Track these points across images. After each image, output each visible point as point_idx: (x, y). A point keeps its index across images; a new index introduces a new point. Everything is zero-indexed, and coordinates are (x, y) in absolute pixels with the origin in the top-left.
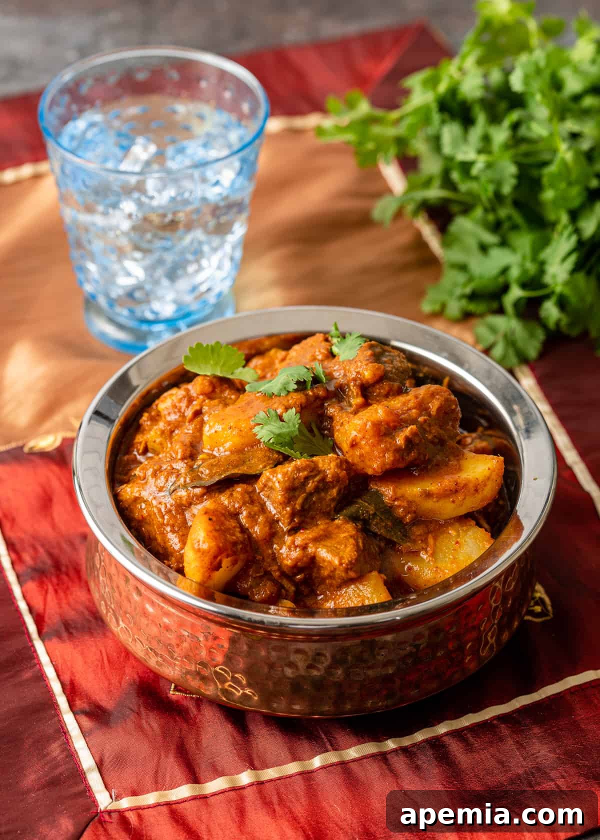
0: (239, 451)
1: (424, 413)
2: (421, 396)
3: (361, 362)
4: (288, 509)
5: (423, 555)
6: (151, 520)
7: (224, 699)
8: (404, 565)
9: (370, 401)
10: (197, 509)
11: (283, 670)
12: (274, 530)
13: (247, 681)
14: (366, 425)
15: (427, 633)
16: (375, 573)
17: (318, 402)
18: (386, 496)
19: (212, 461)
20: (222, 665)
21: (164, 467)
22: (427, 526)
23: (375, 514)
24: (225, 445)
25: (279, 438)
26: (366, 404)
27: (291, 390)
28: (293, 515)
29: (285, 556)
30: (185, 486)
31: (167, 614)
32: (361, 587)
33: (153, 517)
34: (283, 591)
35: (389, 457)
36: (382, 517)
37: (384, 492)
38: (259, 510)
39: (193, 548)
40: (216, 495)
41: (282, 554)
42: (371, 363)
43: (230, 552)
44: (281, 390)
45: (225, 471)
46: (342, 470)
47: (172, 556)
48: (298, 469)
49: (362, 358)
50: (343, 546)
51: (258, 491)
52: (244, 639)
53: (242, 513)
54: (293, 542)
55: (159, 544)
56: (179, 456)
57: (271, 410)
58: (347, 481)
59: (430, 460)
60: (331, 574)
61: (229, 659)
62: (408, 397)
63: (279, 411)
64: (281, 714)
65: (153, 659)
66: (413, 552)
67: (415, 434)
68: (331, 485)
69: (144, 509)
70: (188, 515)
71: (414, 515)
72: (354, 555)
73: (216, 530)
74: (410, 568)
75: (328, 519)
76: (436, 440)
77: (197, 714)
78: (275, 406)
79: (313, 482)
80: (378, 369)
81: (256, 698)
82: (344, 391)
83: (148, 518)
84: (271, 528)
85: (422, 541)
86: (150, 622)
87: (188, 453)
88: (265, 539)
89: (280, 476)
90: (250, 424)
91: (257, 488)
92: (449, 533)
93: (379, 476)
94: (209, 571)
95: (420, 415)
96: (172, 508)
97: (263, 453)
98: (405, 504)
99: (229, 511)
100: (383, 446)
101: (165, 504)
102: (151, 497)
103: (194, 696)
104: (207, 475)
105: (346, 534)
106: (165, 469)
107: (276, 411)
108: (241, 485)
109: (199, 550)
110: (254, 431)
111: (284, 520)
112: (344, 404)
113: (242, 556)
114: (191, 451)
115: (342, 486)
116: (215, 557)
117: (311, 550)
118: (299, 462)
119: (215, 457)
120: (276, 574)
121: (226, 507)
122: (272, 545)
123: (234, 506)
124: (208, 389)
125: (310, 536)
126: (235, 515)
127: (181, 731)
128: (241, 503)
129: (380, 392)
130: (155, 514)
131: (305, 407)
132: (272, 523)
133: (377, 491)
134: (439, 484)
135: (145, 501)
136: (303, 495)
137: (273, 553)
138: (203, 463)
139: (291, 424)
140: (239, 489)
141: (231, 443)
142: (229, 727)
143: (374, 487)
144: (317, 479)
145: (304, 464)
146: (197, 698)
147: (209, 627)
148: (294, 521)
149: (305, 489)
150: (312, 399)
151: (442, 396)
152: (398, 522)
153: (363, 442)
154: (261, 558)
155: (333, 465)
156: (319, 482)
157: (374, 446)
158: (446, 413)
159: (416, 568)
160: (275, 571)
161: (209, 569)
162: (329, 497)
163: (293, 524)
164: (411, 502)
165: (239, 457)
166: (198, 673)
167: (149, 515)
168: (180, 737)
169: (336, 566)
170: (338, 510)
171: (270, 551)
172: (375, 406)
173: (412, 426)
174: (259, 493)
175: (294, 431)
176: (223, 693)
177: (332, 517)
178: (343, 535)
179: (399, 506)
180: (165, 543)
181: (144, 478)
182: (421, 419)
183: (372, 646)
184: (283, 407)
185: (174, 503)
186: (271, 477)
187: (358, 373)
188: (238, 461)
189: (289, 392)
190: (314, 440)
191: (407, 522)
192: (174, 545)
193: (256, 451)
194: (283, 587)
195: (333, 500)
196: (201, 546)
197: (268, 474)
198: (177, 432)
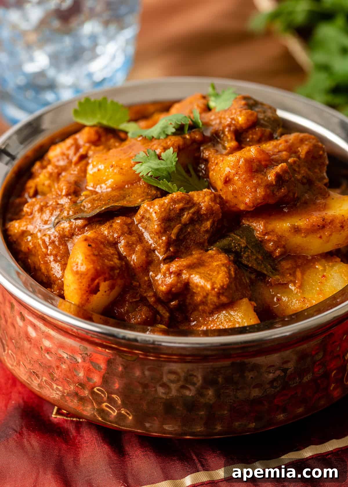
0: (119, 187)
1: (293, 155)
2: (291, 141)
3: (235, 109)
4: (164, 238)
5: (291, 287)
6: (36, 251)
7: (100, 419)
8: (273, 296)
9: (243, 145)
10: (78, 239)
11: (156, 390)
12: (150, 259)
13: (122, 401)
14: (239, 161)
15: (295, 357)
16: (245, 300)
17: (195, 146)
18: (257, 230)
19: (94, 196)
20: (99, 386)
21: (50, 203)
22: (296, 261)
23: (246, 247)
24: (106, 182)
25: (157, 172)
26: (239, 147)
27: (169, 133)
28: (169, 244)
29: (160, 282)
30: (68, 218)
31: (48, 337)
32: (232, 313)
33: (38, 248)
34: (158, 316)
35: (260, 192)
36: (254, 251)
37: (255, 227)
38: (137, 239)
39: (72, 270)
40: (97, 226)
41: (157, 280)
42: (245, 109)
43: (107, 275)
44: (160, 133)
45: (105, 204)
46: (216, 203)
47: (55, 284)
48: (174, 201)
49: (236, 106)
50: (216, 273)
51: (136, 223)
52: (119, 360)
53: (120, 242)
54: (168, 269)
55: (43, 274)
56: (64, 193)
57: (150, 151)
58: (221, 215)
59: (298, 199)
60: (204, 300)
61: (106, 381)
62: (279, 142)
63: (158, 151)
64: (154, 434)
65: (35, 382)
66: (283, 284)
67: (285, 171)
68: (205, 217)
69: (30, 241)
70: (70, 245)
71: (283, 249)
72: (226, 281)
73: (94, 255)
74: (279, 299)
75: (202, 249)
76: (305, 181)
77: (77, 436)
78: (155, 147)
79: (188, 213)
80: (252, 115)
81: (130, 418)
82: (219, 137)
83: (34, 249)
84: (147, 256)
85: (290, 274)
86: (32, 345)
87: (72, 190)
88: (142, 267)
89: (157, 207)
90: (130, 163)
91: (135, 220)
92: (316, 268)
93: (251, 211)
94: (87, 294)
95: (290, 157)
96: (55, 239)
97: (143, 189)
98: (275, 238)
99: (108, 241)
100: (254, 181)
101: (49, 236)
102: (37, 230)
103: (75, 419)
104: (89, 208)
105: (219, 263)
106: (51, 205)
107: (155, 151)
108: (120, 217)
109: (77, 273)
110: (134, 168)
111: (160, 249)
112: (220, 147)
113: (119, 282)
114: (75, 188)
115: (216, 219)
116: (93, 280)
117: (185, 276)
118: (175, 195)
119: (97, 193)
120: (152, 300)
121: (105, 237)
122: (149, 272)
123: (113, 236)
124: (94, 137)
125: (185, 263)
126: (115, 244)
127: (60, 450)
128: (120, 233)
129: (252, 138)
130: (39, 245)
131: (183, 149)
132: (149, 252)
133: (249, 226)
134: (307, 220)
135: (31, 235)
136: (178, 226)
137: (149, 280)
138: (85, 198)
139: (168, 162)
140: (119, 221)
141: (113, 180)
142: (106, 448)
143: (246, 223)
144: (192, 211)
145: (180, 197)
146: (77, 421)
147: (87, 349)
148: (170, 250)
149: (181, 220)
150: (189, 142)
151: (310, 142)
152: (269, 256)
153: (236, 178)
154: (138, 284)
155: (207, 198)
156: (194, 213)
157: (246, 181)
158: (313, 157)
159: (285, 299)
160: (150, 296)
161: (87, 292)
162: (203, 229)
163: (168, 253)
164: (280, 236)
165: (120, 194)
166: (76, 394)
167: (35, 247)
168: (59, 456)
169: (208, 291)
170: (211, 242)
171: (146, 278)
172: (248, 148)
173: (283, 164)
174: (137, 225)
175: (172, 167)
176: (99, 414)
177: (205, 248)
178: (215, 264)
179: (269, 241)
180: (48, 272)
181: (31, 213)
182: (290, 160)
183: (242, 368)
184: (162, 148)
185: (57, 235)
186: (149, 208)
187: (233, 119)
188: (119, 197)
189: (167, 135)
190: (190, 179)
191: (277, 256)
192: (56, 274)
193: (136, 188)
194: (158, 312)
195: (207, 231)
196: (79, 269)
197: (145, 206)
198: (64, 174)
